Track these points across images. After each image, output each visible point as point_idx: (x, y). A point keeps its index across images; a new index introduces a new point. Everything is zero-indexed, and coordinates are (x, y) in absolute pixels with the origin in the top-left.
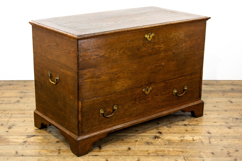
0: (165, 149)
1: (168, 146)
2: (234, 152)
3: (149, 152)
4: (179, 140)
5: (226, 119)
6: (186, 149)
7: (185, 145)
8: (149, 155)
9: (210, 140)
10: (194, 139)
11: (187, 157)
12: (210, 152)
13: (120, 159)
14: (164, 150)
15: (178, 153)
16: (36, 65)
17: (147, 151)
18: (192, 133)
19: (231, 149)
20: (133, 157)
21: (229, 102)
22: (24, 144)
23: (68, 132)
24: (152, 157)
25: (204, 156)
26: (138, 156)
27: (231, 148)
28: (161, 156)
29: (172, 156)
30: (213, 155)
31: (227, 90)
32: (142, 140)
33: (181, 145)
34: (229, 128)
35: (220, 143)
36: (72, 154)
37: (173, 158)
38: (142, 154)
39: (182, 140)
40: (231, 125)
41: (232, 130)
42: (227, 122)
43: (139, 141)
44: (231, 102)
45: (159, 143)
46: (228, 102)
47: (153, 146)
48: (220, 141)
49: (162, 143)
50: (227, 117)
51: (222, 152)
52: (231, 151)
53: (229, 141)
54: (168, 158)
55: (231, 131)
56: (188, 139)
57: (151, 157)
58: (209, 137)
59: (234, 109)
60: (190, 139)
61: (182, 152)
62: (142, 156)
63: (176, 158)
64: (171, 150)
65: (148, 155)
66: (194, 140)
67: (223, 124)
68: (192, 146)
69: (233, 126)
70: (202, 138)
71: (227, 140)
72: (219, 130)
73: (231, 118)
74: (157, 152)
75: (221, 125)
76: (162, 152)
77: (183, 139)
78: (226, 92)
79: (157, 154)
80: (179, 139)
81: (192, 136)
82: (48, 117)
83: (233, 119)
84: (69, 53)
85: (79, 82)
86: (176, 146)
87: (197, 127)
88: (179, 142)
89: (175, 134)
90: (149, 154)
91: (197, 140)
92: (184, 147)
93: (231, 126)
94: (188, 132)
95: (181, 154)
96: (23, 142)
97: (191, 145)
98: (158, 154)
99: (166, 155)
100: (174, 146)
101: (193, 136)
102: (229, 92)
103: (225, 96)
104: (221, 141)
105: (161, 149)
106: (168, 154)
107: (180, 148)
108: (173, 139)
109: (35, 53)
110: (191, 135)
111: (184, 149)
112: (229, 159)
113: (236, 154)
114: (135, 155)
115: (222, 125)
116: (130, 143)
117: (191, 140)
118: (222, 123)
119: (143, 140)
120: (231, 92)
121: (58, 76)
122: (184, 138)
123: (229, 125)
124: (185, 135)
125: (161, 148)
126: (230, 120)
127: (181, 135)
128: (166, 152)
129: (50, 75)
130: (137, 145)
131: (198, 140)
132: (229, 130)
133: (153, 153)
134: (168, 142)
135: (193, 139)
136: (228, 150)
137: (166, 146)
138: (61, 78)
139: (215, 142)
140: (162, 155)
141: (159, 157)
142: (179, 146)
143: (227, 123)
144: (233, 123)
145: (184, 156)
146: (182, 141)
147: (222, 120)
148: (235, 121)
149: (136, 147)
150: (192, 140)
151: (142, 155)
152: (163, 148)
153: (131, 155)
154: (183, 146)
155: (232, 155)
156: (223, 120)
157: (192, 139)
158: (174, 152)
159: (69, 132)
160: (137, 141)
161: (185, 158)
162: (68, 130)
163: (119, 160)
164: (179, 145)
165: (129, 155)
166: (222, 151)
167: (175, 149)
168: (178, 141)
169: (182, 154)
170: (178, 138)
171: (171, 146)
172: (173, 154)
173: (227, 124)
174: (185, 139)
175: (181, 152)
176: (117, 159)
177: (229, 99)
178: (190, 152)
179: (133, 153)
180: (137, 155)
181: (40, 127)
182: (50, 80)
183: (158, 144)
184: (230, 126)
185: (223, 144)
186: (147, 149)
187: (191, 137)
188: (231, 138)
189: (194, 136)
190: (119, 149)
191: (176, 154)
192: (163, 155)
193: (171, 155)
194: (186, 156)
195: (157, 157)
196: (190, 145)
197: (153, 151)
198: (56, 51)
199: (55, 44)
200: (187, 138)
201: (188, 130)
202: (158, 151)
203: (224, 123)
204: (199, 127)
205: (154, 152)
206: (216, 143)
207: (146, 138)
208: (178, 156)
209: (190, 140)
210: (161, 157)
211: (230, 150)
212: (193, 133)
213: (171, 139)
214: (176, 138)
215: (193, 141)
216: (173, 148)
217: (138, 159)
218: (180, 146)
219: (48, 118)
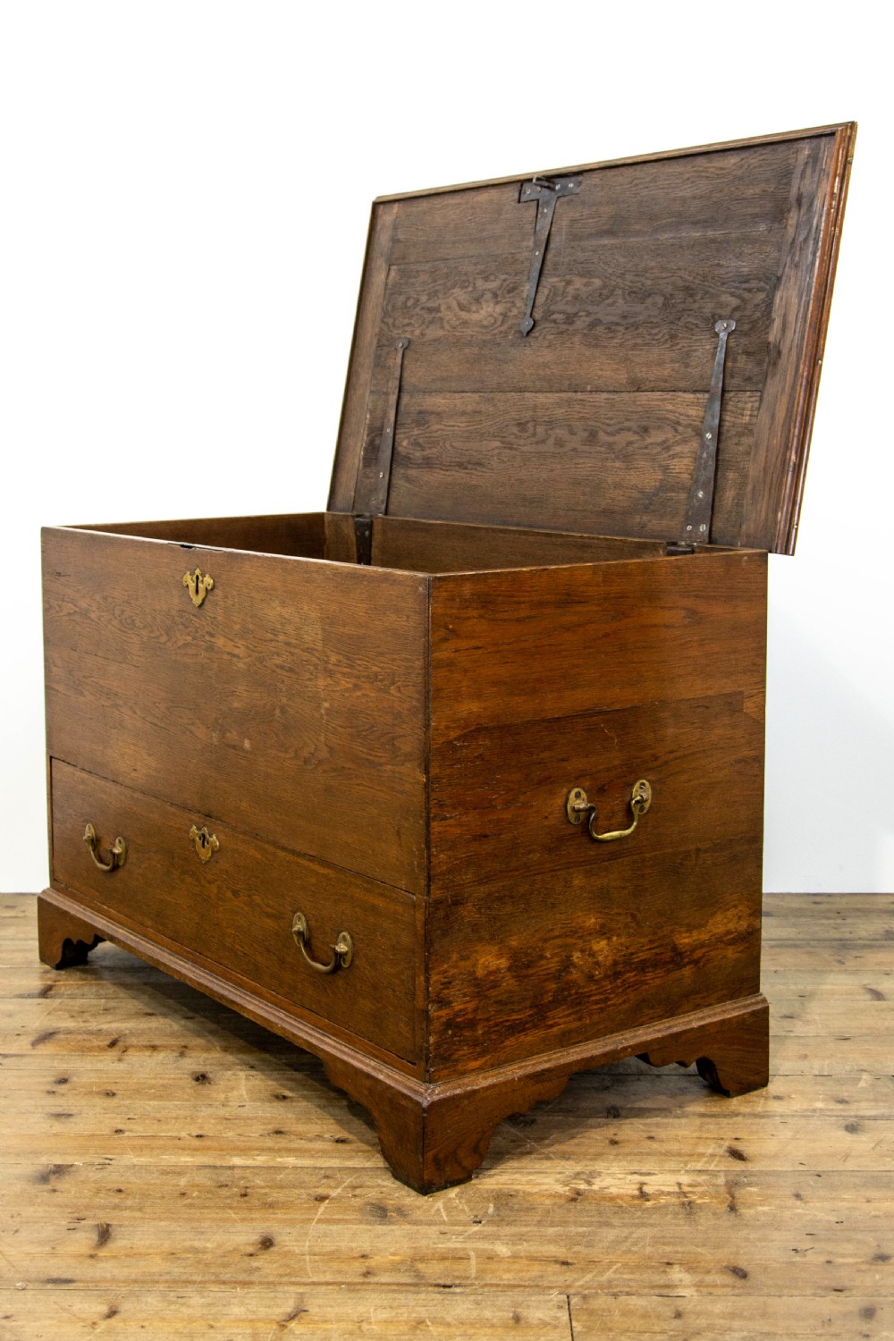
0: (468, 1245)
1: (490, 1229)
2: (867, 1263)
3: (372, 1263)
4: (560, 1196)
5: (840, 1081)
6: (590, 1245)
7: (590, 1224)
8: (369, 1283)
9: (733, 1197)
10: (646, 1189)
11: (585, 1297)
12: (726, 1267)
13: (189, 1306)
14: (461, 1254)
15: (536, 1270)
17: (363, 1256)
18: (641, 1154)
19: (849, 1248)
20: (272, 1295)
21: (868, 997)
24: (382, 1292)
25: (685, 1287)
26: (301, 1289)
27: (849, 1241)
28: (436, 1289)
29: (498, 1285)
30: (739, 1283)
31: (860, 939)
32: (355, 1196)
33: (564, 1223)
34: (852, 1128)
35: (788, 1214)
37: (505, 1300)
38: (329, 1278)
39: (577, 1196)
40: (862, 1113)
41: (864, 1138)
42: (845, 1095)
43: (333, 1199)
44: (878, 995)
45: (444, 1214)
46: (858, 997)
47: (408, 1227)
48: (792, 1202)
49: (463, 1210)
50: (848, 1068)
51: (793, 1264)
52: (849, 1254)
53: (844, 1200)
54: (472, 1298)
55: (862, 1142)
56: (614, 1191)
57: (375, 1296)
58: (731, 1178)
59: (887, 1029)
60: (622, 1191)
61: (565, 1263)
62: (323, 1288)
63: (520, 1299)
64: (503, 1250)
65: (361, 1280)
66: (643, 1195)
67: (820, 1105)
68: (626, 1231)
69: (875, 1118)
70: (690, 1186)
71: (834, 1195)
72: (794, 1138)
73: (865, 1076)
74: (421, 1266)
75: (807, 1115)
76: (447, 1263)
77: (583, 1186)
78: (855, 947)
79: (418, 1275)
80: (561, 1189)
81: (641, 1174)
83: (879, 1082)
86: (535, 1229)
87: (677, 1121)
88: (560, 1207)
89: (545, 1162)
90: (367, 1274)
91: (662, 1193)
92: (583, 1235)
93: (863, 1117)
94: (621, 1150)
95: (554, 1273)
97: (624, 1225)
98: (423, 1277)
99: (464, 1282)
100: (524, 1229)
101: (644, 1170)
102: (870, 947)
103: (850, 964)
104: (799, 1203)
105: (451, 1245)
106: (476, 1279)
107: (553, 1241)
108: (528, 1188)
110: (636, 1167)
111: (576, 1248)
112: (828, 1305)
113: (877, 1277)
114: (285, 1279)
115: (814, 1110)
116: (282, 1208)
117: (630, 1192)
118: (818, 1100)
119: (358, 1192)
120: (882, 946)
122: (589, 1183)
123: (853, 1113)
124: (599, 1166)
125: (449, 1240)
126: (862, 1084)
127: (578, 1169)
128: (473, 1262)
130: (320, 1221)
131: (669, 1193)
132: (849, 1137)
133: (395, 1268)
134: (497, 1208)
135: (640, 1189)
136: (830, 1253)
137: (476, 1228)
139: (760, 1208)
140: (441, 1282)
141: (422, 1296)
142: (551, 1231)
143: (841, 1101)
144: (876, 1100)
145: (572, 1291)
146: (574, 1200)
147: (818, 1088)
148: (885, 1090)
149: (306, 1234)
150: (636, 1193)
151: (328, 1284)
152: (461, 1238)
153: (260, 1283)
154: (573, 1229)
155: (847, 1283)
156: (822, 1084)
157: (637, 1186)
158: (517, 1266)
160: (321, 1199)
161: (574, 1300)
163: (184, 1309)
164: (552, 1224)
165: (254, 1278)
166: (797, 1259)
167: (523, 1248)
168: (557, 1200)
169: (561, 1278)
170: (557, 1181)
171: (507, 1230)
172: (506, 1276)
173: (841, 1106)
174: (595, 1187)
175: (556, 1262)
176: (173, 1307)
177: (866, 982)
178: (612, 1263)
179: (281, 1271)
180: (298, 1279)
183: (436, 1218)
184: (856, 1116)
185: (808, 1218)
186: (366, 1247)
187: (630, 1177)
188: (855, 1186)
189: (649, 1174)
190: (209, 1245)
191: (527, 1275)
192: (448, 1283)
193: (492, 1285)
194: (582, 1286)
195: (410, 1296)
196: (615, 1221)
197: (397, 1258)
200: (608, 1181)
201: (626, 1138)
202: (422, 1260)
203: (823, 1100)
204: (684, 1121)
205: (403, 1262)
206: (765, 1213)
207: (380, 1181)
208: (538, 1287)
209: (620, 1197)
210: (436, 1296)
211: (843, 1256)
212: (648, 1154)
213: (516, 1191)
214: (546, 1180)
215: (636, 1202)
216: (521, 1238)
217: (297, 1307)
218: (556, 1229)
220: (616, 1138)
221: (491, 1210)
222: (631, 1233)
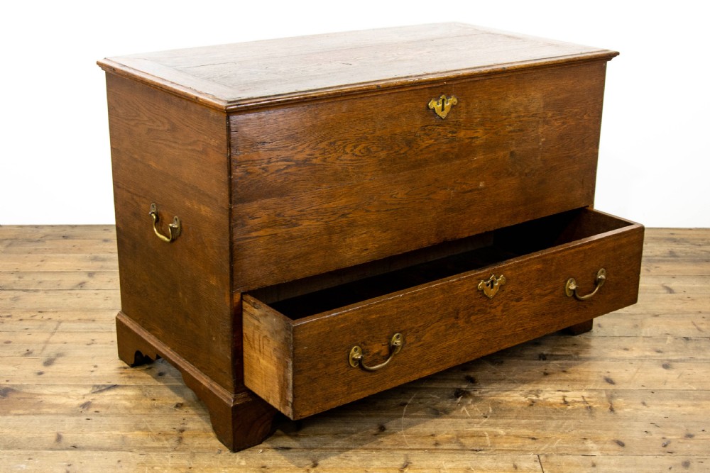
0: (483, 429)
1: (492, 421)
2: (682, 439)
3: (438, 438)
4: (524, 403)
5: (657, 340)
6: (544, 429)
7: (542, 418)
8: (439, 449)
9: (611, 404)
10: (567, 399)
11: (547, 456)
12: (613, 441)
13: (353, 461)
14: (481, 434)
15: (519, 442)
16: (118, 187)
17: (432, 435)
18: (561, 380)
19: (673, 431)
20: (392, 455)
21: (665, 291)
22: (84, 412)
23: (205, 381)
24: (446, 453)
25: (594, 451)
26: (406, 452)
27: (672, 427)
28: (473, 452)
29: (503, 450)
30: (621, 449)
31: (656, 256)
32: (420, 403)
33: (528, 417)
34: (666, 366)
35: (640, 412)
36: (216, 443)
37: (508, 457)
38: (418, 446)
39: (532, 403)
40: (670, 358)
41: (673, 372)
42: (660, 348)
43: (410, 404)
44: (670, 291)
45: (467, 412)
46: (660, 291)
47: (451, 420)
48: (641, 406)
49: (477, 411)
50: (660, 333)
51: (646, 439)
52: (674, 435)
53: (667, 405)
54: (491, 456)
55: (671, 375)
56: (551, 400)
57: (443, 455)
58: (609, 393)
59: (678, 310)
60: (555, 401)
61: (533, 439)
62: (417, 452)
63: (515, 457)
64: (502, 432)
65: (434, 447)
66: (566, 403)
67: (648, 353)
68: (561, 422)
69: (677, 361)
70: (589, 398)
71: (662, 403)
72: (637, 372)
73: (669, 337)
74: (462, 440)
75: (642, 359)
76: (475, 438)
77: (534, 398)
78: (654, 261)
79: (461, 444)
80: (523, 399)
81: (563, 391)
82: (153, 334)
83: (676, 341)
84: (204, 152)
85: (235, 238)
86: (515, 421)
87: (576, 362)
88: (525, 409)
89: (512, 384)
90: (437, 444)
91: (575, 402)
92: (539, 424)
93: (671, 361)
94: (550, 378)
95: (529, 444)
96: (81, 406)
97: (559, 419)
98: (464, 446)
99: (485, 448)
100: (509, 421)
101: (564, 389)
102: (663, 261)
103: (653, 271)
104: (644, 407)
105: (474, 429)
106: (491, 446)
107: (525, 427)
108: (507, 399)
109: (114, 151)
110: (560, 388)
111: (538, 431)
112: (666, 460)
113: (689, 446)
114: (396, 447)
115: (646, 357)
116: (384, 410)
117: (559, 401)
118: (647, 350)
119: (421, 400)
120: (668, 261)
121: (176, 219)
122: (537, 396)
123: (665, 358)
124: (541, 387)
125: (473, 426)
126: (668, 342)
127: (530, 388)
128: (488, 438)
129: (156, 216)
130: (405, 416)
131: (579, 402)
132: (665, 371)
133: (449, 441)
134: (494, 410)
135: (564, 399)
136: (664, 433)
137: (485, 420)
138: (183, 224)
139: (626, 410)
140: (474, 448)
141: (466, 455)
142: (523, 421)
143: (659, 352)
144: (676, 351)
145: (540, 453)
146: (531, 405)
147: (646, 343)
148: (681, 345)
149: (400, 423)
150: (562, 401)
151: (418, 449)
152: (479, 426)
153: (385, 449)
154: (535, 421)
155: (675, 450)
156: (648, 342)
157: (562, 398)
158: (509, 440)
159: (209, 380)
160: (405, 404)
161: (542, 458)
162: (205, 374)
163: (350, 462)
164: (523, 418)
165: (380, 446)
166: (648, 436)
167: (513, 431)
168: (522, 405)
169: (533, 446)
170: (521, 395)
171: (501, 421)
172: (506, 445)
173: (659, 354)
174: (541, 398)
175: (529, 438)
176: (345, 461)
177: (663, 282)
178: (556, 439)
179: (393, 443)
180: (402, 447)
181: (132, 361)
182: (155, 230)
183: (463, 415)
184: (668, 360)
185: (651, 415)
186: (433, 431)
187: (557, 393)
188: (672, 398)
189: (567, 391)
190: (353, 429)
191: (516, 445)
192: (478, 449)
193: (500, 450)
194: (544, 450)
195: (461, 456)
196: (554, 417)
197: (449, 436)
198: (170, 146)
199: (167, 126)
200: (547, 395)
201: (551, 371)
202: (462, 437)
203: (649, 351)
204: (579, 362)
205: (453, 438)
206: (628, 413)
207: (431, 395)
208: (522, 451)
209: (555, 404)
210: (473, 456)
211: (670, 435)
212: (564, 380)
213: (502, 400)
214: (515, 395)
215: (563, 406)
216: (509, 426)
217: (406, 461)
218: (526, 420)
219: (152, 337)
220: (547, 372)
221: (491, 411)
222: (564, 423)
